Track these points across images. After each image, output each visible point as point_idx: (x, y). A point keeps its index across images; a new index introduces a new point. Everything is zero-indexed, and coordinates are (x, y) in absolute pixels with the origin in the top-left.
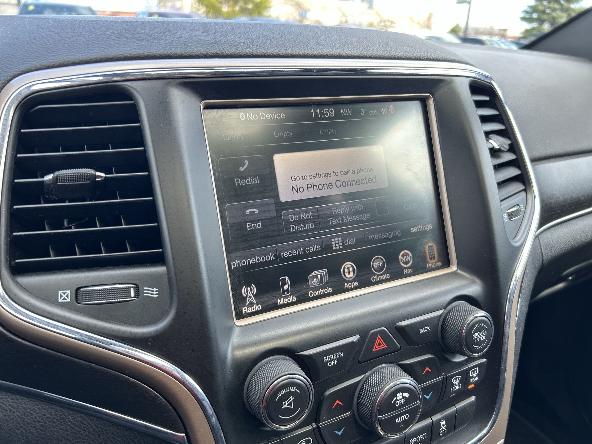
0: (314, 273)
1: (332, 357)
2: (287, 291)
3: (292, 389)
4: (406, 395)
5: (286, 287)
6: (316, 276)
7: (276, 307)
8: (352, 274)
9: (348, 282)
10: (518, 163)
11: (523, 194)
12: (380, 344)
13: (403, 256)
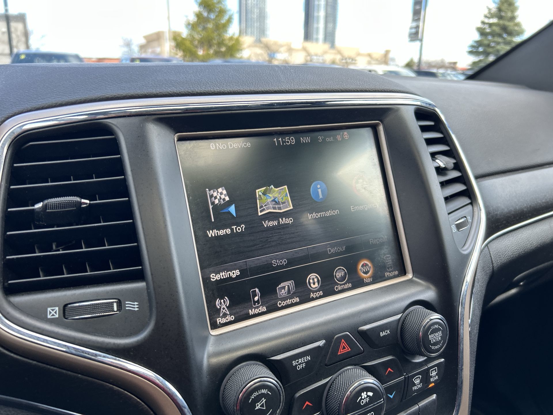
0: (282, 285)
1: (300, 361)
2: (258, 302)
3: (264, 391)
4: (370, 394)
5: (256, 299)
6: (284, 288)
7: (248, 317)
8: (316, 285)
9: (314, 292)
10: (463, 179)
11: (470, 207)
12: (344, 348)
13: (363, 266)
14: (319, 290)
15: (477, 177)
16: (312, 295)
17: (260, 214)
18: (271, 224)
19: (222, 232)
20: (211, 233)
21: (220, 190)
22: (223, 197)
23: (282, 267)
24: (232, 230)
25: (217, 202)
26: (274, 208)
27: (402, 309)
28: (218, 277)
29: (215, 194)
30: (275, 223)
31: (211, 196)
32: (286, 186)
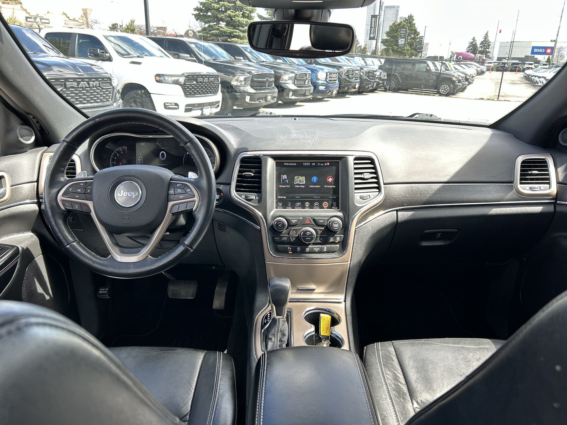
0: (297, 203)
1: (294, 220)
2: (290, 206)
3: (282, 223)
4: (310, 233)
5: (289, 205)
6: (298, 204)
7: (286, 209)
8: (308, 206)
9: (306, 207)
10: (378, 183)
11: (378, 193)
12: (308, 221)
13: (325, 204)
14: (308, 207)
15: (384, 184)
16: (306, 208)
17: (295, 183)
18: (297, 186)
19: (283, 186)
20: (280, 186)
21: (285, 176)
22: (285, 177)
23: (298, 199)
24: (286, 186)
25: (283, 178)
26: (299, 182)
27: (331, 216)
28: (280, 197)
29: (283, 176)
30: (299, 187)
31: (282, 177)
32: (304, 177)
